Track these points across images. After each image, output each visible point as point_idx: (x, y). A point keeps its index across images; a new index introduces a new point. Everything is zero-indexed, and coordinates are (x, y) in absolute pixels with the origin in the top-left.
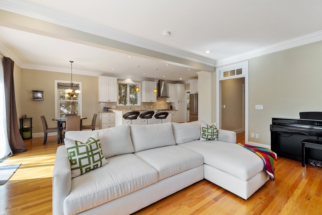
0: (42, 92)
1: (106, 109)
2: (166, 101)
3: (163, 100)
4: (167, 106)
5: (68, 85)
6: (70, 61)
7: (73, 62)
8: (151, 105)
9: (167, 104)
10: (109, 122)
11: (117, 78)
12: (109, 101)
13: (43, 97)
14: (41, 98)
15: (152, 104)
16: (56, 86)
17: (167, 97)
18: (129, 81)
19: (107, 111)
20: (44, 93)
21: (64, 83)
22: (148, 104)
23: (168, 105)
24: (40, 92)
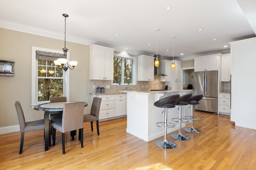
0: (12, 63)
1: (100, 89)
2: (160, 80)
3: (158, 78)
4: (161, 86)
5: (51, 55)
6: (64, 15)
7: (67, 16)
8: (146, 85)
9: (161, 84)
10: (108, 108)
11: (114, 49)
12: (105, 79)
13: (13, 70)
14: (10, 73)
15: (148, 84)
16: (34, 54)
17: (163, 75)
18: (124, 54)
19: (101, 92)
20: (15, 64)
21: (45, 52)
22: (143, 84)
23: (163, 84)
24: (10, 62)
